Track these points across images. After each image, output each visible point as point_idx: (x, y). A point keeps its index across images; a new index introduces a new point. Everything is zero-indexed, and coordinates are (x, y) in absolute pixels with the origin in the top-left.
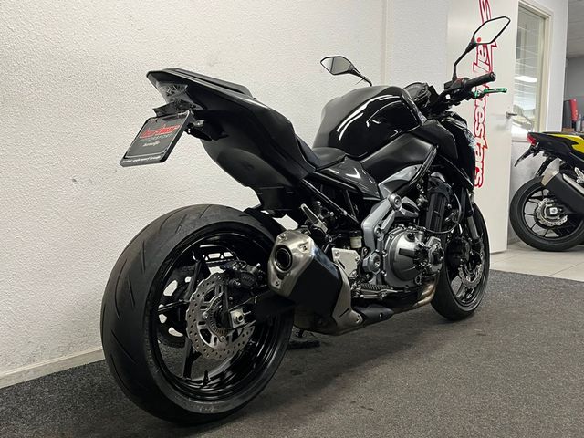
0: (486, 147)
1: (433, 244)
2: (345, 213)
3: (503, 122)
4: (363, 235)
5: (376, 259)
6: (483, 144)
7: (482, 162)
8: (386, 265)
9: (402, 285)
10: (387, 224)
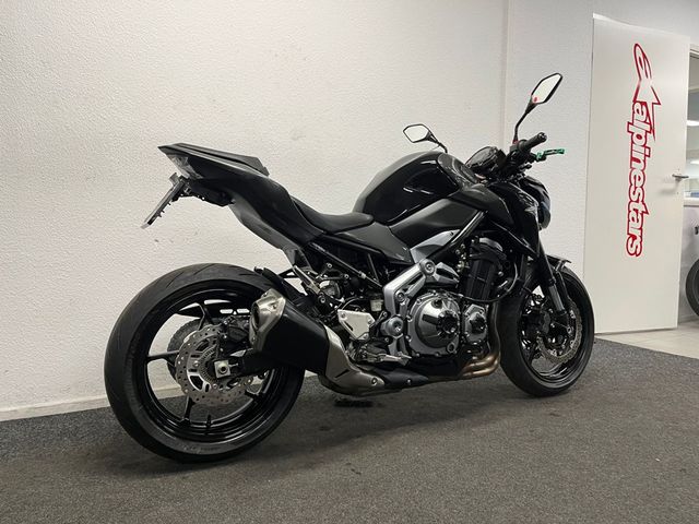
0: (647, 213)
1: (472, 312)
2: (364, 275)
3: (671, 186)
4: (383, 298)
5: (396, 324)
6: (641, 208)
7: (641, 229)
8: (411, 330)
9: (432, 351)
10: (412, 289)
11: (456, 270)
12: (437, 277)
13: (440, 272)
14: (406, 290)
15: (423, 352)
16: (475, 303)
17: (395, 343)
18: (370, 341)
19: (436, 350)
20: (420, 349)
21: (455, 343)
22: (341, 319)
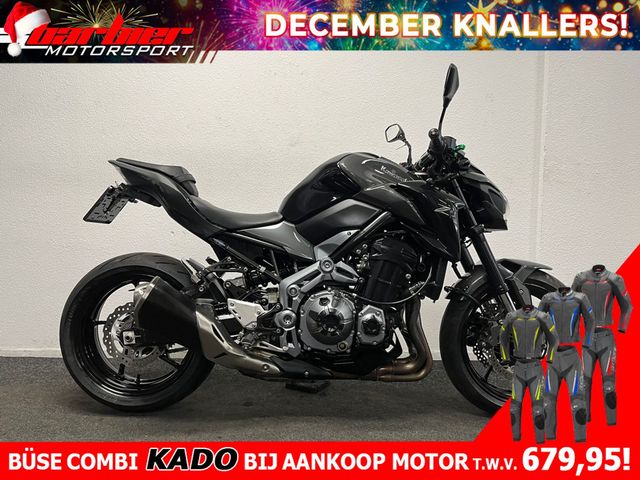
1: (367, 312)
2: (263, 269)
4: (279, 291)
5: (288, 317)
8: (303, 324)
9: (323, 347)
10: (308, 285)
11: (355, 269)
12: (336, 275)
13: (340, 270)
14: (301, 286)
15: (314, 347)
16: (371, 304)
17: (285, 335)
18: (257, 330)
19: (329, 347)
20: (311, 343)
21: (347, 343)
22: (230, 308)
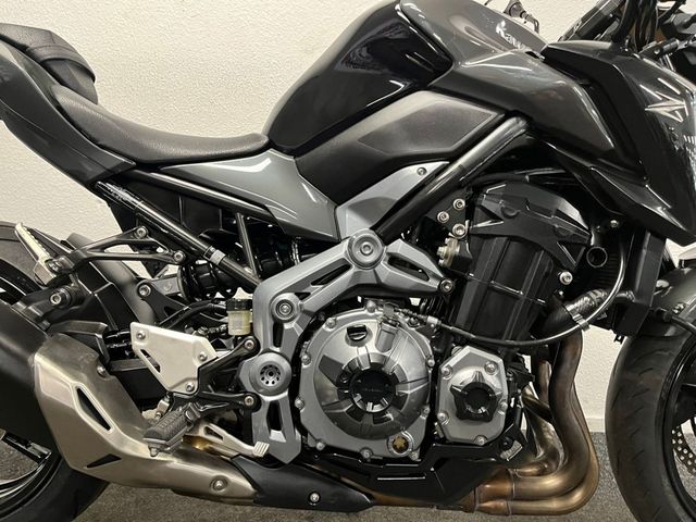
1: (464, 364)
2: (218, 256)
8: (306, 386)
9: (353, 444)
10: (320, 296)
11: (435, 258)
12: (386, 273)
13: (395, 261)
14: (303, 296)
15: (332, 442)
16: (473, 343)
17: (264, 411)
18: (198, 398)
19: (367, 443)
20: (325, 434)
21: (412, 436)
22: (137, 345)
